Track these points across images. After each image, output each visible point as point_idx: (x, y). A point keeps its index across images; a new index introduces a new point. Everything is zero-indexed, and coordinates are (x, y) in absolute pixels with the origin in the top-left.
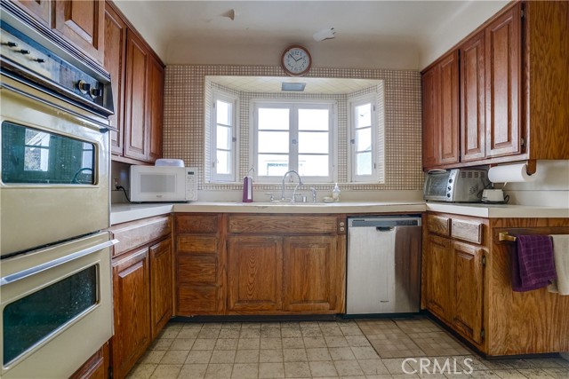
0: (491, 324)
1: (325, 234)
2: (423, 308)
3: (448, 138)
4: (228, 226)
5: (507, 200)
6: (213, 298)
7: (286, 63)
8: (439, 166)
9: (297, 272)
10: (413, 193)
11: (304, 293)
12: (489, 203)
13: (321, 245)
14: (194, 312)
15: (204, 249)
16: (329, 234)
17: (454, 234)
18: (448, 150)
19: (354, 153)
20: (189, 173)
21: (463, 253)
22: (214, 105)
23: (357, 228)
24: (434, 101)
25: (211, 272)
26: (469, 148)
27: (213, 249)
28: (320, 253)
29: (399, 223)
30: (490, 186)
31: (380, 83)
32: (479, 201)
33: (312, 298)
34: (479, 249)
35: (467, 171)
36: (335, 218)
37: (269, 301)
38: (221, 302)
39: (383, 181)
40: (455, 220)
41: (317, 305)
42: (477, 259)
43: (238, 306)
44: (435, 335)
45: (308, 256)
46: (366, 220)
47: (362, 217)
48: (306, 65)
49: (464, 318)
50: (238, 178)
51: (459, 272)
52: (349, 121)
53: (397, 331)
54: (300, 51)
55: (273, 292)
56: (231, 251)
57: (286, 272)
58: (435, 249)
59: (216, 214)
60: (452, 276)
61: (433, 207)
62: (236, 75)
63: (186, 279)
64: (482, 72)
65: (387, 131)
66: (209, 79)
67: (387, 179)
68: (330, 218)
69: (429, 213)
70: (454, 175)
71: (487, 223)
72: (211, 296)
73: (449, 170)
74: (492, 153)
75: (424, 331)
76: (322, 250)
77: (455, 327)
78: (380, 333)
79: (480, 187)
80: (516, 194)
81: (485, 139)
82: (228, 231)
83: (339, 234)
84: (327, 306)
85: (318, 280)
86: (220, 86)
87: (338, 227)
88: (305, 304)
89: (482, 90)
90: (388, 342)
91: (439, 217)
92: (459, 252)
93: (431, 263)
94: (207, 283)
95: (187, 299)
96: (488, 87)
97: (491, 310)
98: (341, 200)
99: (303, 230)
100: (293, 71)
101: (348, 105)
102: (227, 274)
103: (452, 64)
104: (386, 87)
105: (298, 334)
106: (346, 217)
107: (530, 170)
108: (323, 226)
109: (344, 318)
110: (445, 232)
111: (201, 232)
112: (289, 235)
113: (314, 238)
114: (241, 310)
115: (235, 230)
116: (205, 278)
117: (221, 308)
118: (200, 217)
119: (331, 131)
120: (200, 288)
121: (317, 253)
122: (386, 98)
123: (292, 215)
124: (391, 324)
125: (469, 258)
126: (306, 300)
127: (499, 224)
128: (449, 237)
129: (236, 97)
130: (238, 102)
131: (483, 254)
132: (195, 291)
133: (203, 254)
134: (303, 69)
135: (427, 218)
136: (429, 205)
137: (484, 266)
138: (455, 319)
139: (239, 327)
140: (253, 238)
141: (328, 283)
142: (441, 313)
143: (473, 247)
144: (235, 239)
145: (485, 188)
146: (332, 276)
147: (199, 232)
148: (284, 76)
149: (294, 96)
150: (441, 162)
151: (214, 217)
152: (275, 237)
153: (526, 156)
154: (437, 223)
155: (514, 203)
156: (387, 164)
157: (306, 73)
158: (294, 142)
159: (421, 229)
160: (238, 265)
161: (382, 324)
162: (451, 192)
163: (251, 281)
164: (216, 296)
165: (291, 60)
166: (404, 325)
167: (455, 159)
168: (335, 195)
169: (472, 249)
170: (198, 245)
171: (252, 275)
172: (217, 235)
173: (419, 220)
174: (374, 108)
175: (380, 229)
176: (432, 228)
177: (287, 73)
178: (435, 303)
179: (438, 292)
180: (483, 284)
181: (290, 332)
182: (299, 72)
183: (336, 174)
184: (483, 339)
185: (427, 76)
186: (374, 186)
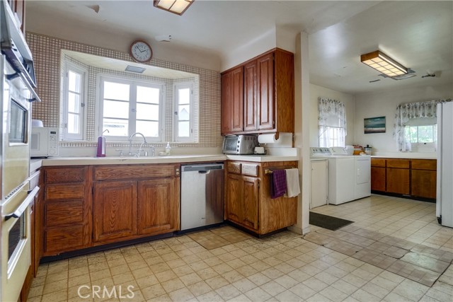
0: (262, 218)
1: (166, 177)
2: (225, 219)
3: (237, 117)
4: (93, 175)
5: (266, 153)
6: (81, 234)
7: (133, 52)
8: (231, 132)
9: (148, 205)
10: (216, 149)
11: (153, 219)
12: (258, 154)
13: (164, 185)
14: (61, 250)
15: (72, 195)
16: (169, 177)
17: (243, 172)
18: (237, 123)
19: (177, 121)
20: (52, 133)
21: (248, 182)
22: (67, 75)
23: (187, 172)
24: (229, 93)
25: (78, 214)
26: (248, 123)
27: (80, 195)
28: (163, 191)
29: (211, 168)
30: (258, 145)
31: (197, 77)
32: (253, 154)
33: (158, 223)
34: (256, 179)
35: (247, 137)
36: (173, 166)
37: (127, 229)
38: (87, 237)
39: (197, 141)
40: (244, 164)
41: (162, 227)
42: (255, 184)
43: (102, 237)
44: (233, 233)
45: (155, 193)
46: (193, 166)
47: (189, 165)
48: (149, 56)
49: (249, 218)
50: (85, 138)
51: (246, 193)
52: (173, 99)
53: (213, 235)
54: (144, 45)
55: (130, 223)
56: (97, 195)
57: (140, 207)
58: (232, 182)
59: (83, 166)
60: (242, 196)
61: (231, 157)
62: (91, 54)
63: (54, 223)
64: (255, 82)
65: (200, 108)
66: (63, 52)
67: (200, 140)
68: (170, 166)
69: (228, 161)
70: (240, 138)
71: (260, 165)
72: (79, 233)
73: (237, 135)
74: (261, 127)
75: (227, 232)
76: (165, 188)
77: (245, 225)
78: (204, 237)
79: (253, 146)
80: (270, 149)
81: (257, 119)
82: (94, 179)
83: (176, 177)
84: (169, 226)
85: (162, 210)
86: (72, 59)
87: (175, 172)
88: (154, 228)
89: (255, 92)
90: (210, 241)
91: (234, 163)
92: (246, 182)
93: (230, 191)
94: (74, 223)
95: (54, 240)
96: (259, 91)
97: (262, 211)
98: (172, 154)
99: (152, 175)
100: (138, 59)
101: (173, 88)
102: (92, 214)
103: (240, 73)
104: (201, 80)
105: (151, 249)
106: (179, 166)
107: (277, 138)
108: (165, 172)
109: (179, 233)
110: (238, 172)
111: (69, 182)
112: (141, 179)
113: (159, 180)
114: (105, 240)
115: (100, 178)
116: (73, 219)
117: (87, 241)
118: (68, 169)
119: (161, 105)
120: (67, 228)
121: (161, 190)
122: (200, 87)
123: (143, 165)
124: (208, 232)
125: (252, 184)
126: (155, 225)
127: (265, 165)
128: (240, 174)
129: (85, 70)
130: (87, 74)
131: (258, 182)
132: (63, 231)
133: (72, 199)
134: (147, 59)
135: (227, 164)
136: (228, 156)
137: (259, 187)
138: (245, 220)
139: (102, 254)
140: (114, 184)
141: (169, 211)
142: (237, 219)
143: (253, 178)
144: (100, 185)
145: (256, 146)
146: (172, 206)
147: (68, 182)
148: (131, 61)
149: (135, 76)
150: (233, 130)
151: (82, 169)
152: (131, 181)
153: (275, 130)
154: (233, 167)
155: (269, 155)
156: (200, 130)
157: (147, 62)
158: (133, 110)
159: (224, 171)
160: (102, 205)
161: (202, 233)
162: (239, 149)
163: (113, 216)
164: (83, 232)
165: (137, 50)
166: (216, 231)
167: (241, 129)
168: (168, 151)
169: (253, 180)
170: (67, 193)
171: (114, 212)
172: (84, 183)
173: (222, 165)
174: (192, 92)
175: (201, 172)
176: (230, 170)
177: (134, 59)
178: (233, 214)
179: (234, 207)
180: (258, 198)
181: (144, 249)
182: (143, 60)
183: (164, 135)
184: (258, 227)
185: (225, 77)
186: (192, 144)
